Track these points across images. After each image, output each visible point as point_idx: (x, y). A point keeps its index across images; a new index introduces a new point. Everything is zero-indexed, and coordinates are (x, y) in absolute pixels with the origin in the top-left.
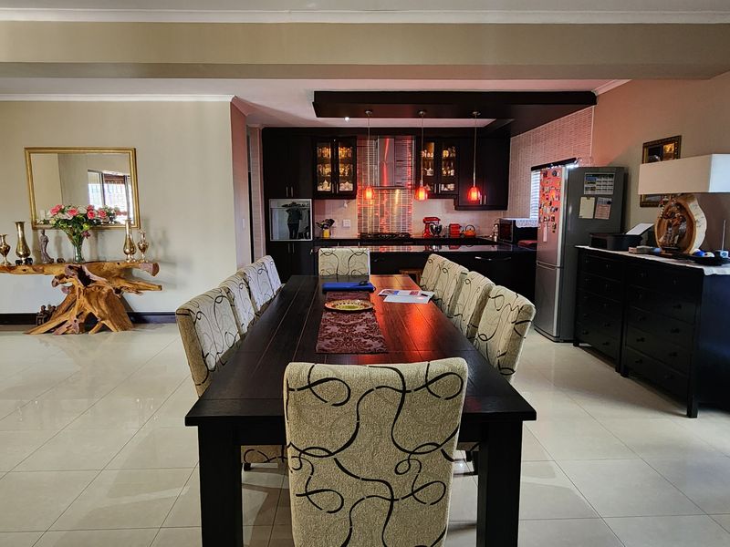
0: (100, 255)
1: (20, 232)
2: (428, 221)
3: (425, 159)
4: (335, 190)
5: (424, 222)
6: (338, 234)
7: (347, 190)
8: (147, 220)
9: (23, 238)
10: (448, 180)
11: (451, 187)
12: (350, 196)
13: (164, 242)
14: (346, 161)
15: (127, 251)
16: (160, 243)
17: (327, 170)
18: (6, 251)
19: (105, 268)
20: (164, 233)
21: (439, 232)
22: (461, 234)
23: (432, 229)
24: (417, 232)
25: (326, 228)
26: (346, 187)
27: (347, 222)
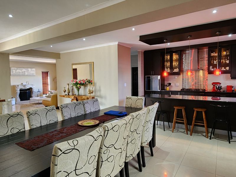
0: (86, 94)
1: (68, 86)
2: (214, 84)
3: (214, 57)
4: (171, 71)
5: (212, 85)
6: (174, 89)
7: (176, 71)
8: (96, 84)
9: (69, 88)
10: (226, 65)
11: (228, 68)
12: (178, 74)
13: (100, 91)
14: (176, 60)
15: (89, 93)
16: (99, 91)
17: (168, 64)
18: (65, 92)
19: (83, 98)
20: (100, 87)
21: (220, 90)
22: (233, 91)
23: (216, 87)
24: (209, 89)
25: (168, 86)
26: (177, 70)
27: (178, 84)
